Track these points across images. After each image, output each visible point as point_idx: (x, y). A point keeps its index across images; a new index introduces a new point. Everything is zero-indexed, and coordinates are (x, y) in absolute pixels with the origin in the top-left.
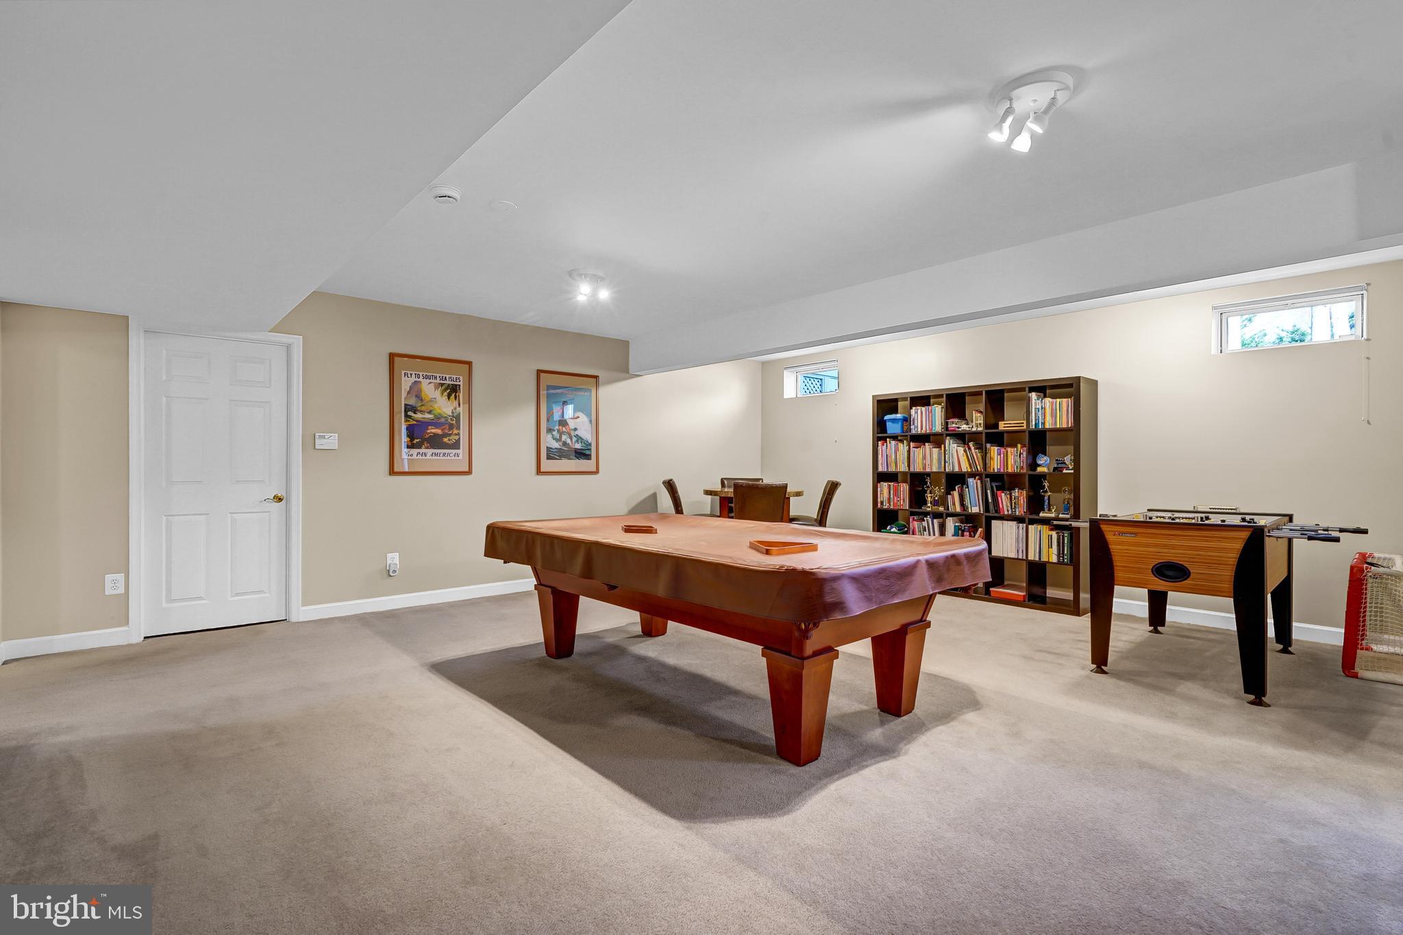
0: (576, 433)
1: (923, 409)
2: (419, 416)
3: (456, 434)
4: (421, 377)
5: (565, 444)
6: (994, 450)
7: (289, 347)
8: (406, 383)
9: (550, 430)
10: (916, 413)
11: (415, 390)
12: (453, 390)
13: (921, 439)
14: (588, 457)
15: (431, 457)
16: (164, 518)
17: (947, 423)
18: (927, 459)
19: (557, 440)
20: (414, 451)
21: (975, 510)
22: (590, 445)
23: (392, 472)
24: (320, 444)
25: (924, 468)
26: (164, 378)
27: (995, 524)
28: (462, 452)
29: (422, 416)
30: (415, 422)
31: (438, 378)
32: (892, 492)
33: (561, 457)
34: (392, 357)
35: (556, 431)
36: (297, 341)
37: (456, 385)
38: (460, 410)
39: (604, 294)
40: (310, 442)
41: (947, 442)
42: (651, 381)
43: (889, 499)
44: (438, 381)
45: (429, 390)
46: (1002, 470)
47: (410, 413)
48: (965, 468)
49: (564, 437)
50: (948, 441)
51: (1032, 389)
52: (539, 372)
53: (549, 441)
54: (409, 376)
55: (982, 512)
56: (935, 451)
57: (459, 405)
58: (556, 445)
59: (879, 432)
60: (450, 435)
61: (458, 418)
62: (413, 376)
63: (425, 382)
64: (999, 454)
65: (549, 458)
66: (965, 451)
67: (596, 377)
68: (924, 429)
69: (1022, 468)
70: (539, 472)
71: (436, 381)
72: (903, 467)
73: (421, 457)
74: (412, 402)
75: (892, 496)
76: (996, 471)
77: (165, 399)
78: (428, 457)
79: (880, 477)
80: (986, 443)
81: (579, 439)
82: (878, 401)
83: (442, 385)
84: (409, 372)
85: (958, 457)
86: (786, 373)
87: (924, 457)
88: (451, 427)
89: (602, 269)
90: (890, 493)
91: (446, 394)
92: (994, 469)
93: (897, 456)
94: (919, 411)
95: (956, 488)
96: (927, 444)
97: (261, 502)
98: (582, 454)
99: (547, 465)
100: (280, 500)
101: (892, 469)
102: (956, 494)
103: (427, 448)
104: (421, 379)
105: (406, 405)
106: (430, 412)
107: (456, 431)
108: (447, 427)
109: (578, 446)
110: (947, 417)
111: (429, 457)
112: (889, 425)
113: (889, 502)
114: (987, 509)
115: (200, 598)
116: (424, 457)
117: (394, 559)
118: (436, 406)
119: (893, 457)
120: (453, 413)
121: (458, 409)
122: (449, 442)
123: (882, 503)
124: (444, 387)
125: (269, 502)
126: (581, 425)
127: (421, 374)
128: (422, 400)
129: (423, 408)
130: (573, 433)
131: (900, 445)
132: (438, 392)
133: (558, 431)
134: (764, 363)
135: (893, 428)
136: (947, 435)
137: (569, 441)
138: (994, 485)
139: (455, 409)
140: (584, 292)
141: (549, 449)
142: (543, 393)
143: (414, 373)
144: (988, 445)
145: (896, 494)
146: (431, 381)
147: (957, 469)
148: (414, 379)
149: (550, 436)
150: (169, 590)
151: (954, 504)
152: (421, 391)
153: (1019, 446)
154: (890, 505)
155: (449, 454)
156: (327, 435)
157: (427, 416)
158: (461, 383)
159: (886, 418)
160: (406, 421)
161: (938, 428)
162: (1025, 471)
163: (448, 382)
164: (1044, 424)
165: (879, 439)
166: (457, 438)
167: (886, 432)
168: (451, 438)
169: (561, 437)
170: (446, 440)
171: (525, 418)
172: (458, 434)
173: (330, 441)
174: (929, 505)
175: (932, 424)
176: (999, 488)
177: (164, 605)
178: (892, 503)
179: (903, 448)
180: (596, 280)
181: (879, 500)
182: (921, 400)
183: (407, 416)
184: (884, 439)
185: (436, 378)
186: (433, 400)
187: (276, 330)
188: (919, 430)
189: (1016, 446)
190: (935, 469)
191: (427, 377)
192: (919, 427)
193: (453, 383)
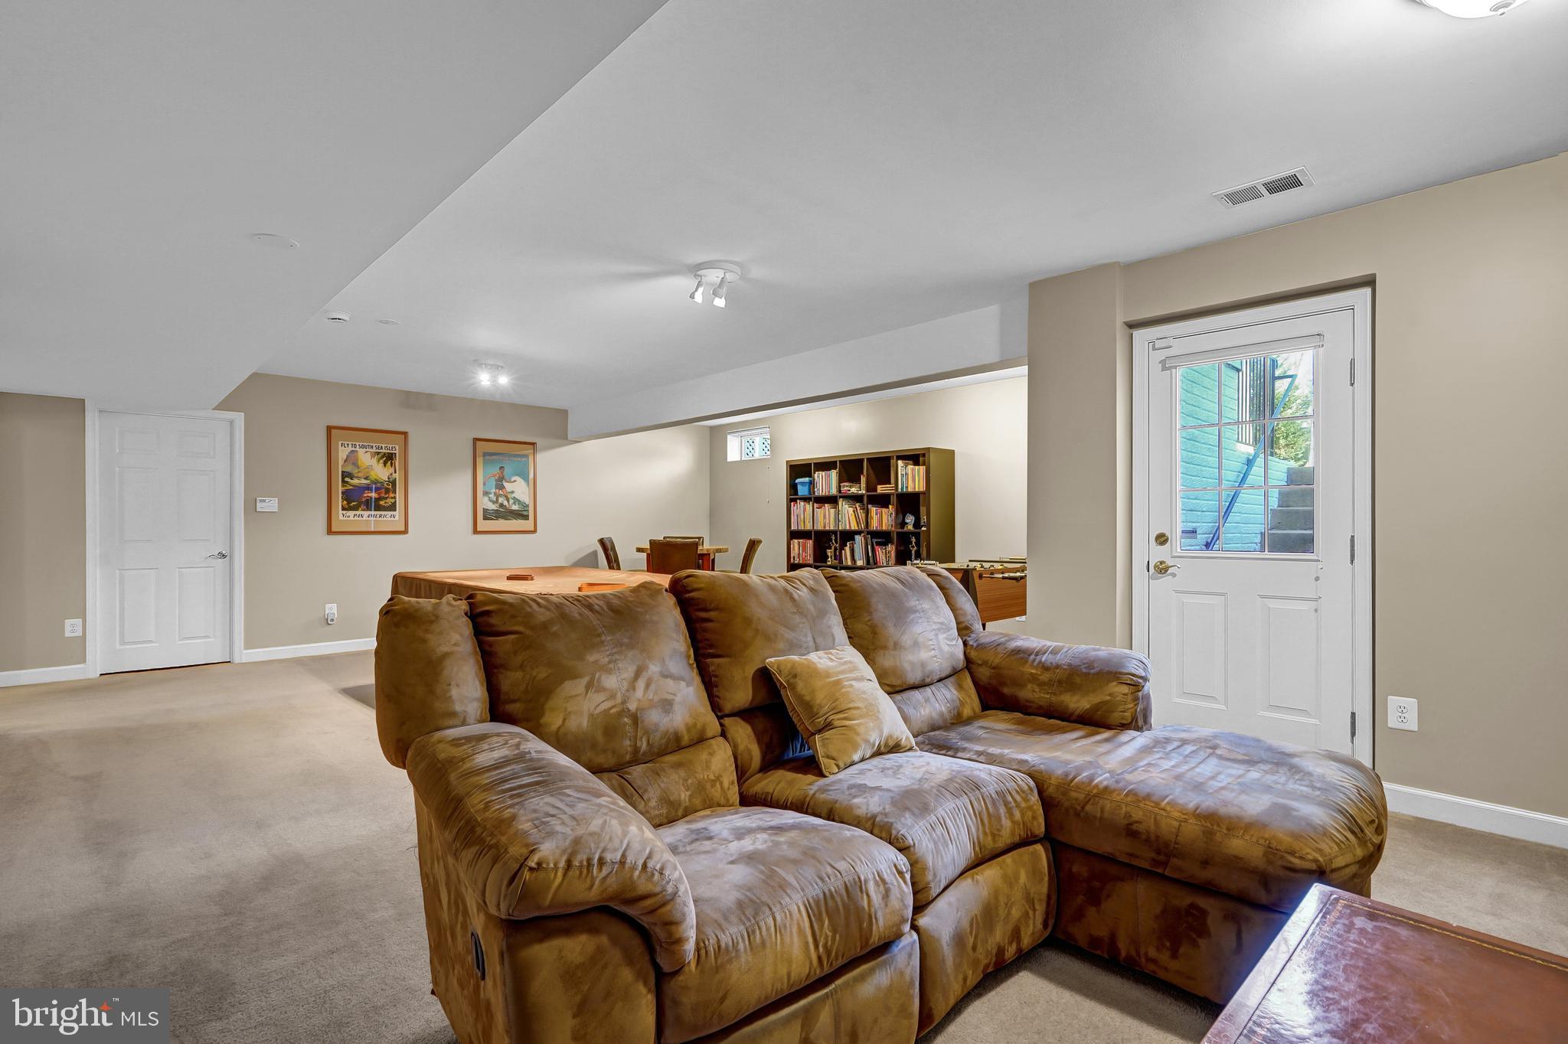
0: (513, 495)
1: (824, 473)
2: (355, 481)
3: (392, 498)
4: (358, 447)
5: (501, 505)
6: (873, 510)
7: (232, 422)
8: (342, 453)
9: (486, 493)
10: (818, 477)
11: (352, 458)
12: (389, 458)
13: (822, 500)
14: (526, 517)
15: (367, 519)
16: (117, 571)
17: (840, 486)
18: (825, 519)
19: (494, 502)
20: (351, 513)
21: (861, 563)
22: (528, 506)
23: (330, 532)
24: (260, 507)
25: (825, 527)
26: (117, 451)
28: (398, 514)
29: (359, 482)
30: (351, 487)
31: (374, 448)
32: (801, 548)
33: (497, 518)
34: (329, 429)
35: (493, 494)
36: (239, 418)
37: (392, 454)
38: (397, 476)
39: (504, 380)
40: (251, 506)
41: (840, 503)
42: (592, 447)
43: (799, 554)
44: (374, 450)
45: (366, 459)
46: (879, 529)
47: (347, 479)
48: (854, 527)
49: (501, 500)
50: (840, 501)
51: (899, 458)
52: (476, 440)
53: (485, 503)
54: (346, 445)
55: (866, 565)
56: (832, 511)
57: (395, 472)
58: (493, 507)
59: (792, 493)
60: (386, 498)
61: (394, 483)
62: (350, 446)
63: (361, 451)
64: (877, 514)
65: (485, 518)
66: (854, 511)
67: (533, 444)
68: (824, 492)
69: (892, 526)
70: (476, 531)
71: (372, 450)
72: (809, 527)
73: (358, 519)
74: (349, 469)
75: (800, 551)
76: (875, 529)
77: (117, 469)
78: (364, 518)
79: (794, 535)
80: (868, 504)
81: (516, 501)
82: (791, 466)
83: (378, 453)
84: (346, 443)
85: (848, 516)
86: (729, 437)
87: (825, 517)
88: (387, 491)
89: (498, 360)
90: (799, 549)
91: (381, 461)
92: (874, 527)
93: (807, 516)
94: (821, 475)
95: (848, 543)
96: (826, 505)
97: (207, 558)
98: (522, 515)
99: (483, 525)
100: (224, 556)
101: (801, 528)
102: (847, 549)
103: (364, 510)
104: (357, 449)
105: (343, 472)
106: (366, 478)
107: (392, 495)
108: (383, 491)
109: (515, 507)
110: (841, 480)
111: (366, 518)
112: (799, 487)
113: (799, 558)
114: (869, 562)
115: (151, 642)
116: (360, 518)
117: (332, 609)
118: (372, 473)
119: (802, 516)
120: (389, 478)
121: (394, 474)
122: (386, 505)
123: (794, 559)
124: (380, 456)
125: (214, 558)
126: (518, 489)
127: (357, 444)
128: (358, 467)
129: (360, 475)
130: (509, 496)
131: (807, 505)
132: (375, 460)
133: (495, 494)
134: (712, 428)
135: (802, 491)
136: (841, 497)
137: (505, 503)
138: (875, 540)
139: (391, 475)
140: (484, 379)
141: (485, 510)
142: (480, 461)
143: (350, 443)
144: (870, 506)
145: (804, 550)
146: (367, 450)
147: (848, 528)
148: (350, 448)
149: (486, 499)
150: (122, 634)
151: (846, 558)
152: (357, 460)
153: (890, 506)
154: (799, 560)
155: (385, 516)
156: (267, 499)
157: (364, 481)
158: (397, 452)
159: (797, 481)
160: (343, 486)
161: (834, 491)
162: (893, 529)
163: (384, 451)
164: (907, 487)
165: (792, 500)
166: (393, 501)
167: (797, 495)
168: (387, 501)
169: (497, 499)
170: (382, 503)
171: (462, 482)
172: (395, 498)
173: (270, 505)
174: (828, 558)
175: (829, 487)
176: (878, 544)
177: (118, 647)
178: (801, 558)
179: (809, 507)
180: (496, 368)
181: (792, 556)
182: (825, 465)
183: (343, 481)
184: (795, 500)
185: (372, 447)
186: (370, 467)
187: (221, 407)
188: (821, 493)
189: (888, 507)
190: (832, 528)
191: (363, 447)
192: (821, 490)
193: (388, 451)
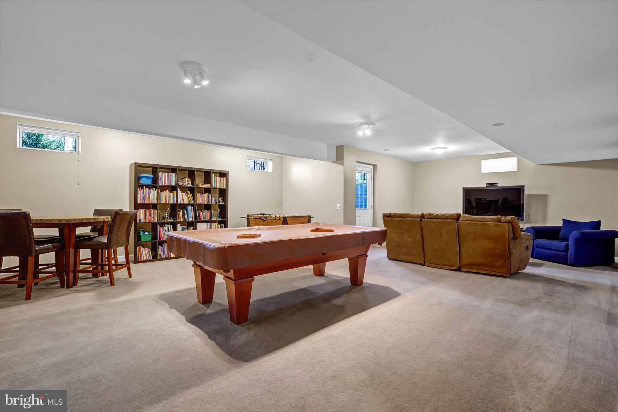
1: (166, 174)
6: (198, 195)
10: (162, 175)
13: (163, 188)
17: (178, 181)
21: (191, 219)
25: (166, 202)
27: (199, 224)
32: (147, 214)
43: (146, 218)
46: (202, 203)
48: (186, 202)
50: (178, 189)
51: (213, 173)
55: (194, 220)
56: (172, 194)
59: (137, 182)
64: (200, 196)
66: (186, 195)
68: (166, 183)
69: (210, 202)
75: (147, 216)
76: (199, 203)
80: (195, 191)
82: (138, 166)
85: (183, 197)
87: (166, 197)
90: (146, 214)
92: (198, 202)
93: (151, 196)
94: (164, 175)
95: (181, 211)
96: (167, 191)
101: (146, 202)
102: (181, 213)
110: (179, 178)
112: (145, 179)
114: (196, 219)
119: (148, 196)
123: (140, 220)
131: (152, 190)
135: (147, 182)
136: (177, 187)
138: (199, 209)
144: (196, 193)
145: (150, 215)
147: (182, 202)
151: (180, 218)
153: (208, 194)
154: (146, 221)
159: (141, 175)
161: (173, 183)
164: (216, 186)
165: (138, 186)
167: (142, 183)
174: (166, 219)
175: (170, 182)
178: (147, 220)
181: (138, 219)
182: (166, 170)
184: (141, 187)
188: (164, 184)
189: (206, 194)
190: (171, 202)
192: (163, 182)
